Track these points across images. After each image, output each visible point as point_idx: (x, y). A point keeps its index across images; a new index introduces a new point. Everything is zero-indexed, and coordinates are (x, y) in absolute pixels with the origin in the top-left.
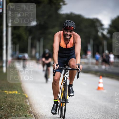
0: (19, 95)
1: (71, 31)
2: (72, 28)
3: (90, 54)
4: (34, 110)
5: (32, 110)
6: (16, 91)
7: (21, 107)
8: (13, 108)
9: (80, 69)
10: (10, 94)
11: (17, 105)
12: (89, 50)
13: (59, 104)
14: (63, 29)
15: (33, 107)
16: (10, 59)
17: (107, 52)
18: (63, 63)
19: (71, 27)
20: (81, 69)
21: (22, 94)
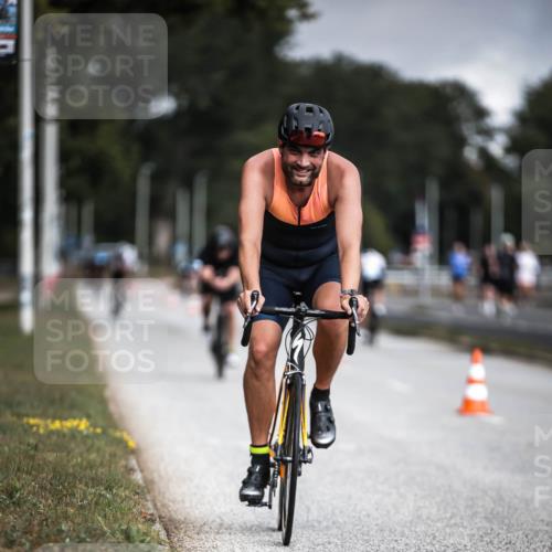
0: (96, 436)
1: (316, 148)
2: (318, 136)
3: (424, 247)
4: (164, 505)
5: (155, 505)
6: (81, 419)
7: (103, 492)
8: (66, 496)
9: (360, 315)
10: (51, 433)
11: (86, 485)
12: (423, 227)
13: (272, 470)
14: (280, 141)
15: (159, 493)
16: (51, 268)
18: (290, 289)
19: (316, 133)
20: (364, 313)
21: (111, 431)
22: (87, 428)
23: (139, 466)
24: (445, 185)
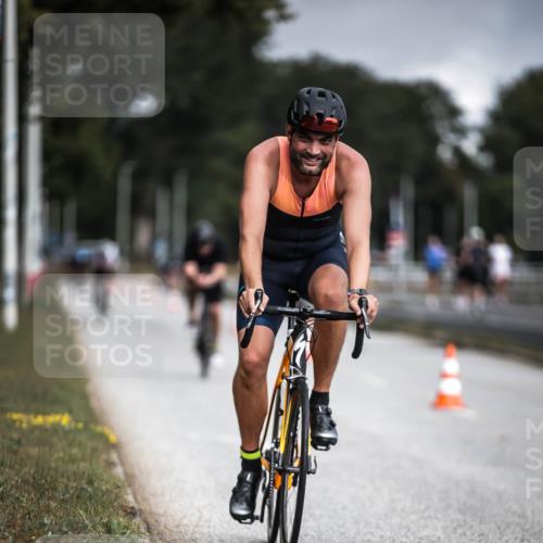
0: (77, 431)
1: (327, 136)
2: (330, 122)
3: (399, 244)
4: (145, 499)
5: (135, 498)
6: (63, 413)
7: (85, 486)
8: (48, 490)
9: (370, 316)
10: (33, 428)
11: (68, 479)
12: (397, 224)
14: (289, 128)
16: (34, 265)
17: (476, 234)
18: (285, 287)
19: (328, 119)
20: (375, 314)
21: (92, 426)
22: (69, 423)
23: (121, 460)
24: (420, 182)
